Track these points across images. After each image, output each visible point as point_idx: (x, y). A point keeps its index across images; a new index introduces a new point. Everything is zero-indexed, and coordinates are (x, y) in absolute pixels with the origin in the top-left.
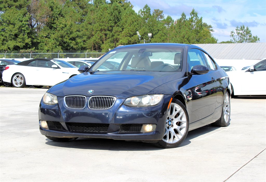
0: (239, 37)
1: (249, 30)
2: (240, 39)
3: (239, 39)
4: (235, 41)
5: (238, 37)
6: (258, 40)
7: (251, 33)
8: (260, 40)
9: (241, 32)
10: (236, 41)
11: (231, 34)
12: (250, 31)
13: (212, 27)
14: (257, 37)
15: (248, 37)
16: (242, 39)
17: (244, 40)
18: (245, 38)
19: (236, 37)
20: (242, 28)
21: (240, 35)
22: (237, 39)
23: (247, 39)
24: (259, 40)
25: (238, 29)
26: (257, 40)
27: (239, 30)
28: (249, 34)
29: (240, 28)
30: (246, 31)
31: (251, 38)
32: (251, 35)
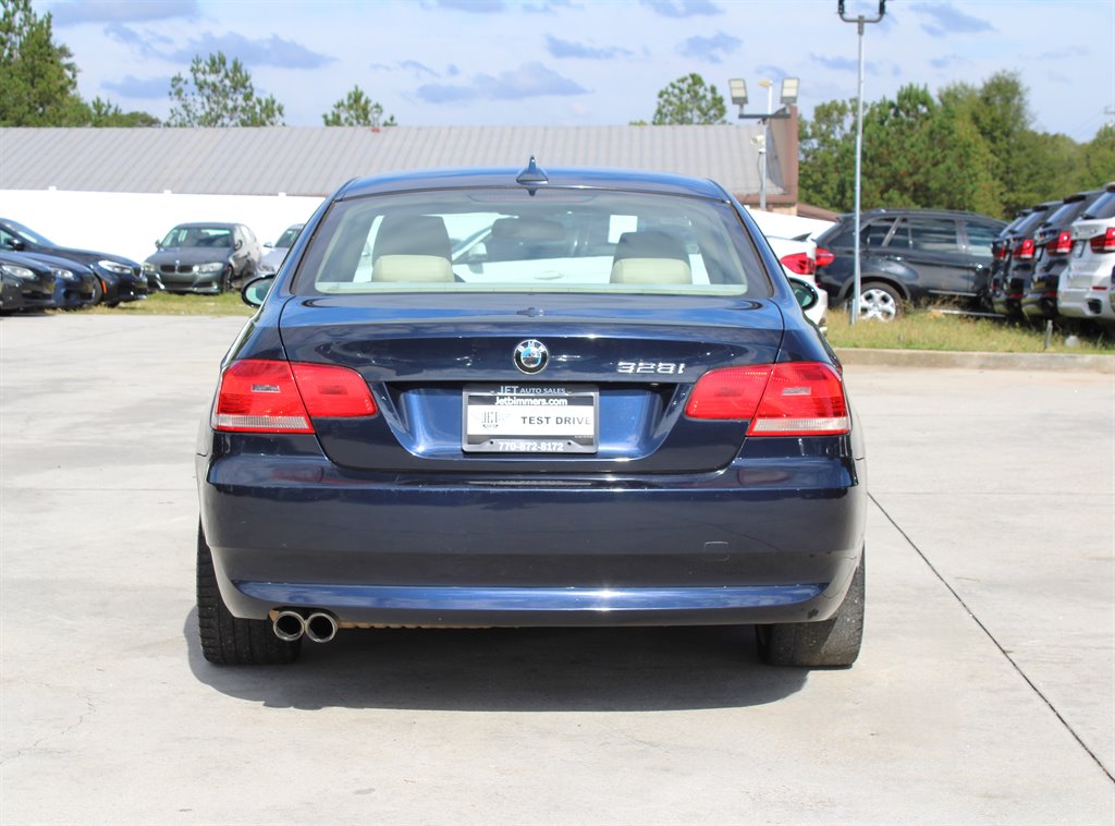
0: (205, 100)
1: (244, 74)
2: (207, 109)
3: (203, 107)
4: (188, 116)
5: (199, 99)
6: (277, 113)
7: (251, 86)
8: (284, 112)
9: (211, 78)
10: (192, 116)
11: (173, 86)
12: (247, 79)
13: (70, 56)
14: (273, 102)
15: (241, 101)
16: (214, 106)
17: (224, 113)
18: (230, 104)
19: (194, 100)
20: (217, 65)
21: (207, 91)
22: (199, 106)
23: (235, 108)
24: (280, 113)
25: (201, 66)
26: (273, 111)
27: (204, 73)
28: (243, 90)
29: (209, 62)
30: (231, 75)
31: (251, 103)
32: (251, 94)
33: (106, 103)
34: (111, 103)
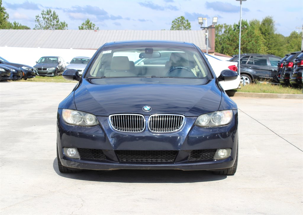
0: (45, 22)
1: (56, 15)
2: (46, 25)
3: (45, 25)
4: (40, 27)
5: (43, 22)
6: (66, 26)
7: (58, 19)
8: (68, 26)
9: (47, 16)
10: (41, 27)
11: (36, 18)
12: (57, 17)
14: (65, 23)
15: (55, 23)
16: (48, 24)
17: (51, 26)
18: (52, 24)
19: (42, 22)
20: (49, 13)
21: (46, 20)
22: (43, 24)
23: (54, 25)
24: (67, 26)
25: (44, 13)
26: (65, 26)
27: (45, 15)
28: (56, 20)
29: (47, 12)
30: (53, 16)
31: (58, 24)
32: (58, 21)
33: (17, 23)
34: (19, 23)
